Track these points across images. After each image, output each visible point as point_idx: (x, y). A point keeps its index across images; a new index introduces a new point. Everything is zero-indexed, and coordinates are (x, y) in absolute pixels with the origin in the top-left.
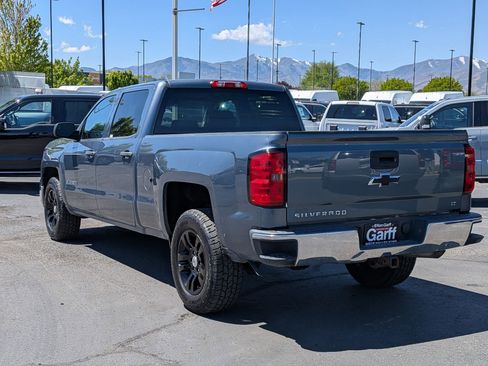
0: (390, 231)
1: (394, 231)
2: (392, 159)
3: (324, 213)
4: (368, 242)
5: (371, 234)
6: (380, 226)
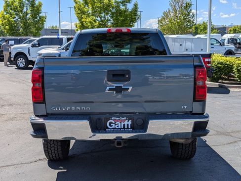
0: (126, 123)
1: (130, 123)
2: (124, 75)
3: (73, 109)
4: (108, 128)
5: (110, 123)
6: (117, 119)
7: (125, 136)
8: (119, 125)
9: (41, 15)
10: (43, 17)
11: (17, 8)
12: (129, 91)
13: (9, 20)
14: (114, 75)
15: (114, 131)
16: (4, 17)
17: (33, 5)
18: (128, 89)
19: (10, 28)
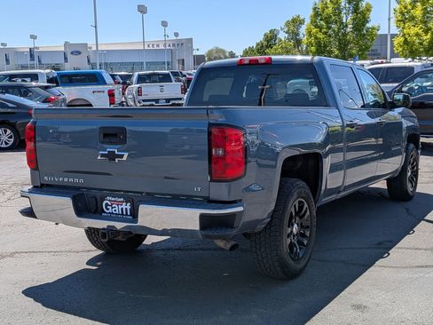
0: (124, 206)
1: (128, 207)
2: (117, 135)
3: (66, 180)
4: (105, 212)
5: (107, 205)
6: (113, 199)
7: (119, 225)
8: (117, 209)
9: (368, 25)
10: (373, 28)
11: (330, 17)
12: (125, 158)
13: (316, 38)
14: (105, 135)
15: (112, 217)
16: (310, 32)
17: (356, 10)
18: (122, 156)
19: (317, 50)
